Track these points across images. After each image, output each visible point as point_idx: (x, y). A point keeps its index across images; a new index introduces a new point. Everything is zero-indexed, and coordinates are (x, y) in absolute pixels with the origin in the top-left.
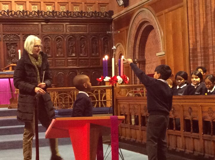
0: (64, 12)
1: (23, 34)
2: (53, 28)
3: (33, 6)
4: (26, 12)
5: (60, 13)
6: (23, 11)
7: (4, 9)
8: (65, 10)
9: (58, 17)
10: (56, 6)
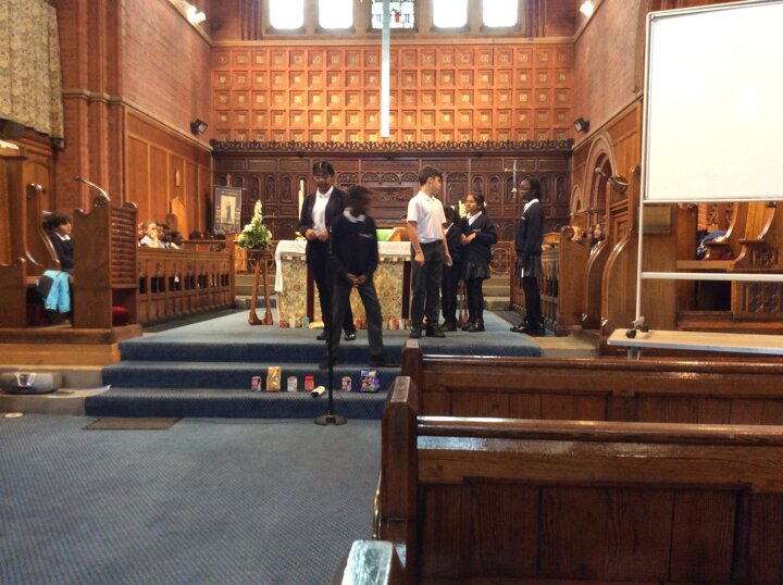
0: (504, 143)
3: (463, 135)
4: (453, 143)
5: (498, 144)
6: (449, 141)
7: (425, 141)
8: (505, 140)
9: (494, 149)
10: (494, 134)
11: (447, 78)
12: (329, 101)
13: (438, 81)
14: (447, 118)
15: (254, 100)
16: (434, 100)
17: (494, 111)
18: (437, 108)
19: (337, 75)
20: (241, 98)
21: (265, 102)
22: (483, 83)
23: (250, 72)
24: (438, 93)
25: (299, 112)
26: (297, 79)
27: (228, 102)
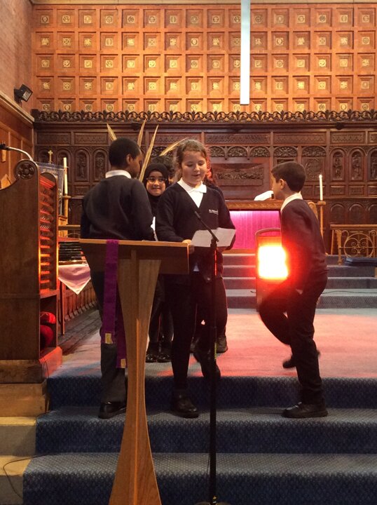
0: (367, 112)
1: (302, 147)
2: (347, 138)
3: (320, 104)
4: (309, 113)
5: (360, 114)
6: (305, 111)
7: (276, 110)
8: (368, 110)
9: (357, 119)
10: (355, 104)
11: (301, 41)
12: (166, 66)
13: (291, 44)
14: (301, 85)
15: (81, 65)
16: (287, 66)
17: (356, 78)
18: (291, 74)
19: (175, 37)
20: (66, 63)
21: (94, 67)
22: (342, 46)
23: (76, 33)
24: (291, 57)
25: (133, 79)
26: (131, 42)
27: (51, 67)
